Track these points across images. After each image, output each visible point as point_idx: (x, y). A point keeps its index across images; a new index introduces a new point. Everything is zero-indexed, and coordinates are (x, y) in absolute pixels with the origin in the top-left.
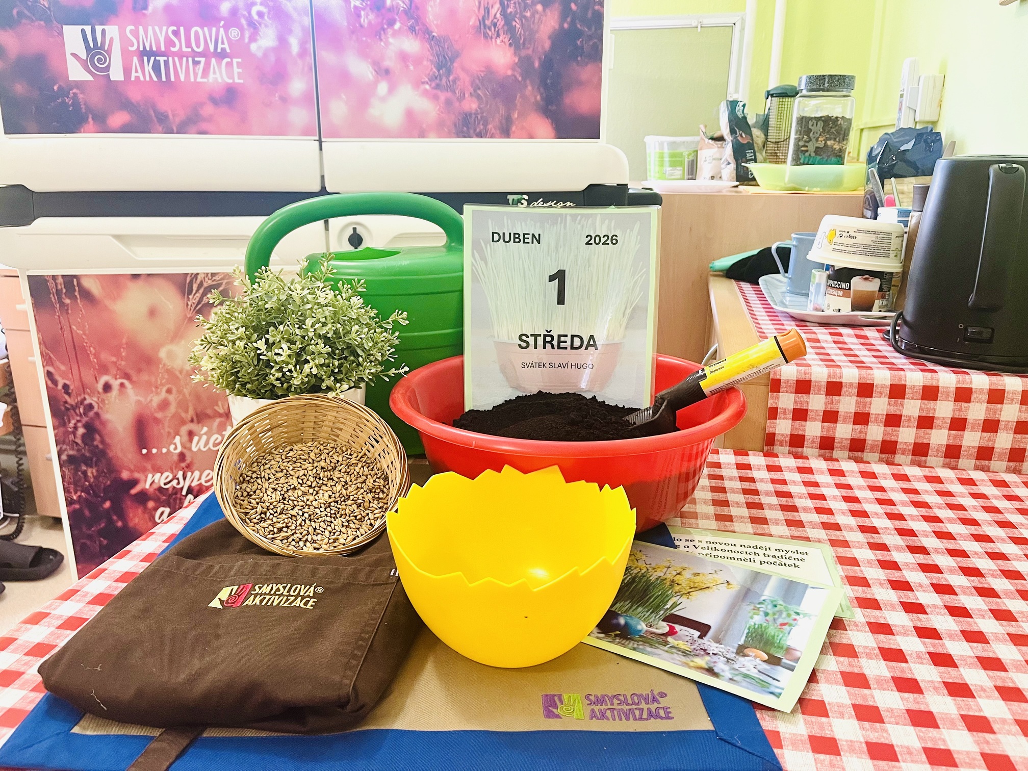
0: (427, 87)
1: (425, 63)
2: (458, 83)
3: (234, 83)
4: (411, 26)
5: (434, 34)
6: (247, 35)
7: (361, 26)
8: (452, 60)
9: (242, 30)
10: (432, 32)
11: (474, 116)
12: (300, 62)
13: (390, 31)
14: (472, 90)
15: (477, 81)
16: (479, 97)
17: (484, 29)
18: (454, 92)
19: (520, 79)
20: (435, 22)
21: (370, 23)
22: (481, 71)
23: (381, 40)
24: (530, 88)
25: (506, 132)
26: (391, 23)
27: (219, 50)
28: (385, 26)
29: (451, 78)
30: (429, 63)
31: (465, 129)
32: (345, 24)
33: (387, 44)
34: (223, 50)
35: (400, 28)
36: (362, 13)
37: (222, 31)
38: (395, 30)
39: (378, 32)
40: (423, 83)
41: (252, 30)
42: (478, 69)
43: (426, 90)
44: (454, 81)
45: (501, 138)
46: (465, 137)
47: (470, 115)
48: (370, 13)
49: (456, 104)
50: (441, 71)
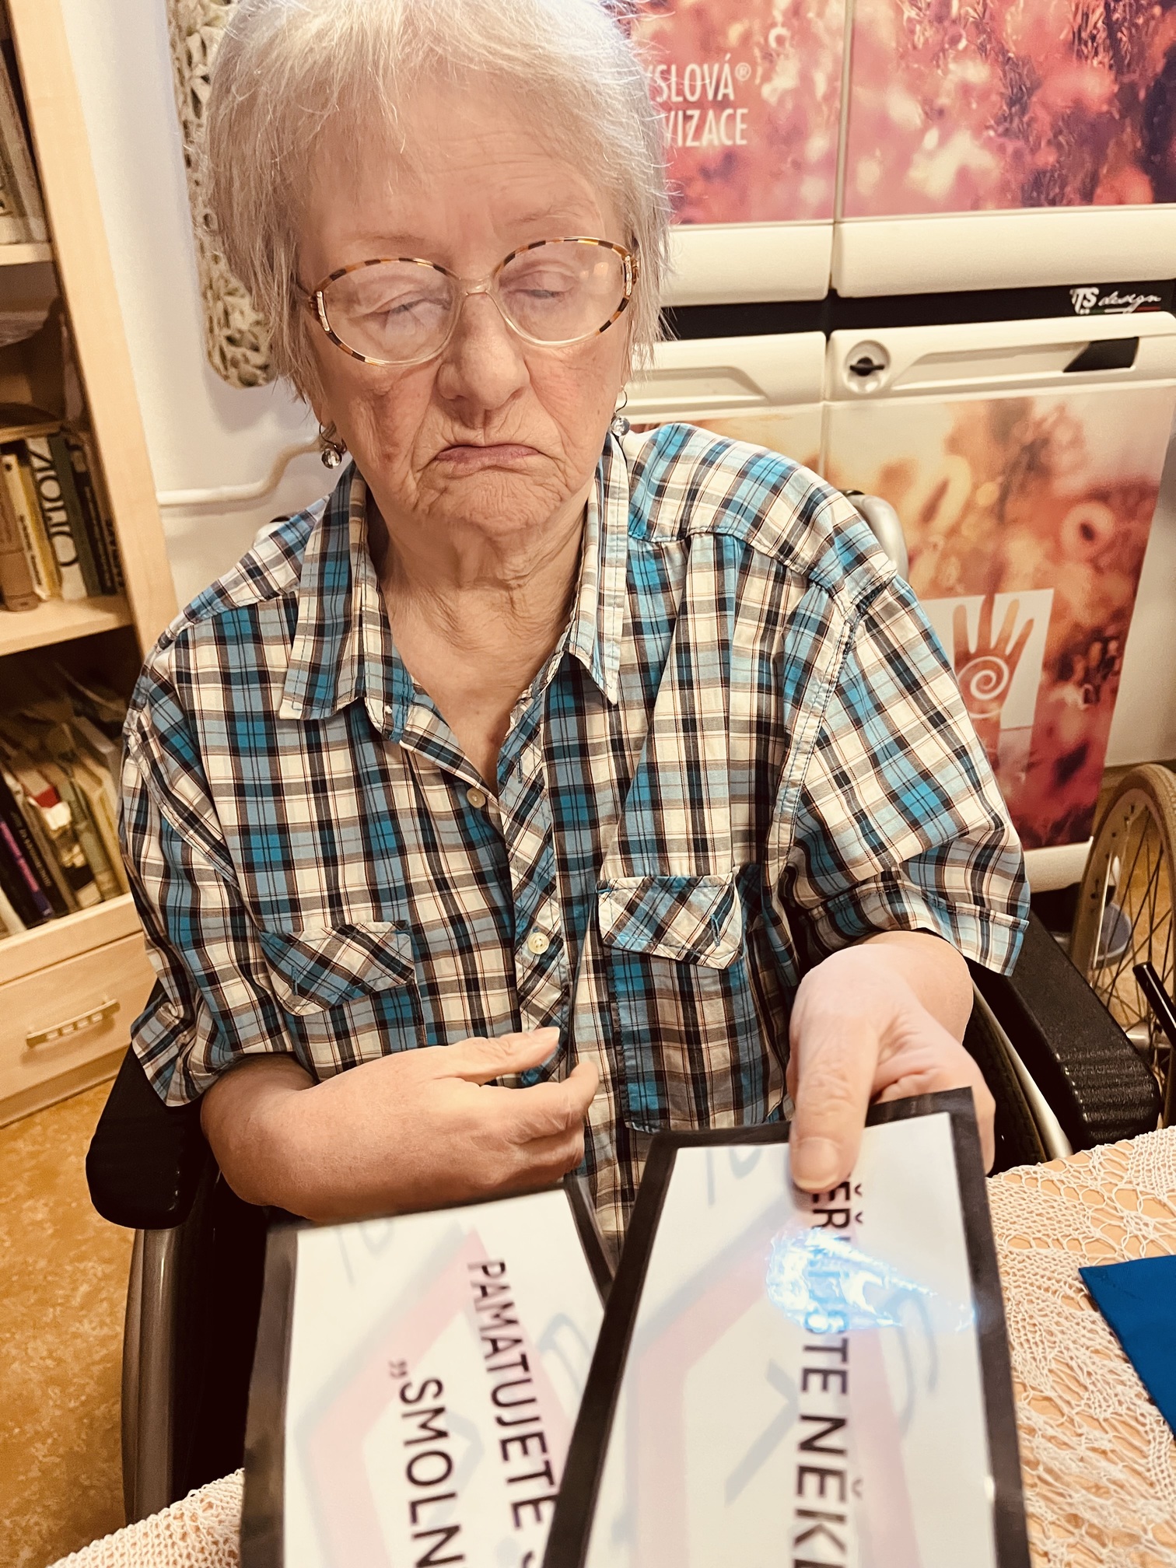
0: (992, 133)
1: (995, 98)
2: (1035, 126)
3: (734, 145)
4: (981, 44)
5: (1011, 55)
6: (760, 71)
7: (915, 47)
8: (1031, 92)
9: (753, 65)
10: (1008, 52)
11: (1048, 175)
12: (825, 109)
13: (951, 53)
14: (1050, 135)
15: (1060, 123)
16: (1059, 146)
17: (1079, 44)
18: (1027, 140)
19: (1117, 117)
20: (1014, 37)
21: (926, 41)
22: (1067, 107)
23: (938, 66)
24: (1129, 130)
25: (1088, 197)
26: (955, 41)
27: (720, 97)
28: (947, 46)
29: (1026, 119)
30: (999, 98)
31: (1035, 194)
32: (894, 44)
33: (946, 72)
34: (725, 96)
35: (966, 48)
36: (918, 28)
37: (727, 68)
38: (957, 51)
39: (937, 55)
40: (988, 128)
41: (767, 65)
42: (1064, 104)
43: (990, 138)
44: (1029, 124)
45: (1081, 204)
46: (1033, 206)
47: (1045, 173)
48: (928, 28)
49: (1028, 158)
50: (1013, 110)
